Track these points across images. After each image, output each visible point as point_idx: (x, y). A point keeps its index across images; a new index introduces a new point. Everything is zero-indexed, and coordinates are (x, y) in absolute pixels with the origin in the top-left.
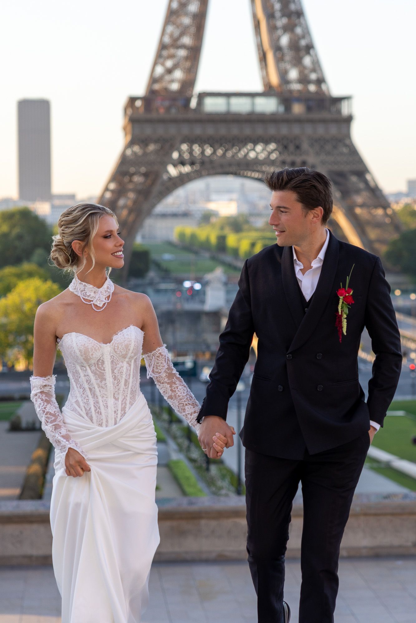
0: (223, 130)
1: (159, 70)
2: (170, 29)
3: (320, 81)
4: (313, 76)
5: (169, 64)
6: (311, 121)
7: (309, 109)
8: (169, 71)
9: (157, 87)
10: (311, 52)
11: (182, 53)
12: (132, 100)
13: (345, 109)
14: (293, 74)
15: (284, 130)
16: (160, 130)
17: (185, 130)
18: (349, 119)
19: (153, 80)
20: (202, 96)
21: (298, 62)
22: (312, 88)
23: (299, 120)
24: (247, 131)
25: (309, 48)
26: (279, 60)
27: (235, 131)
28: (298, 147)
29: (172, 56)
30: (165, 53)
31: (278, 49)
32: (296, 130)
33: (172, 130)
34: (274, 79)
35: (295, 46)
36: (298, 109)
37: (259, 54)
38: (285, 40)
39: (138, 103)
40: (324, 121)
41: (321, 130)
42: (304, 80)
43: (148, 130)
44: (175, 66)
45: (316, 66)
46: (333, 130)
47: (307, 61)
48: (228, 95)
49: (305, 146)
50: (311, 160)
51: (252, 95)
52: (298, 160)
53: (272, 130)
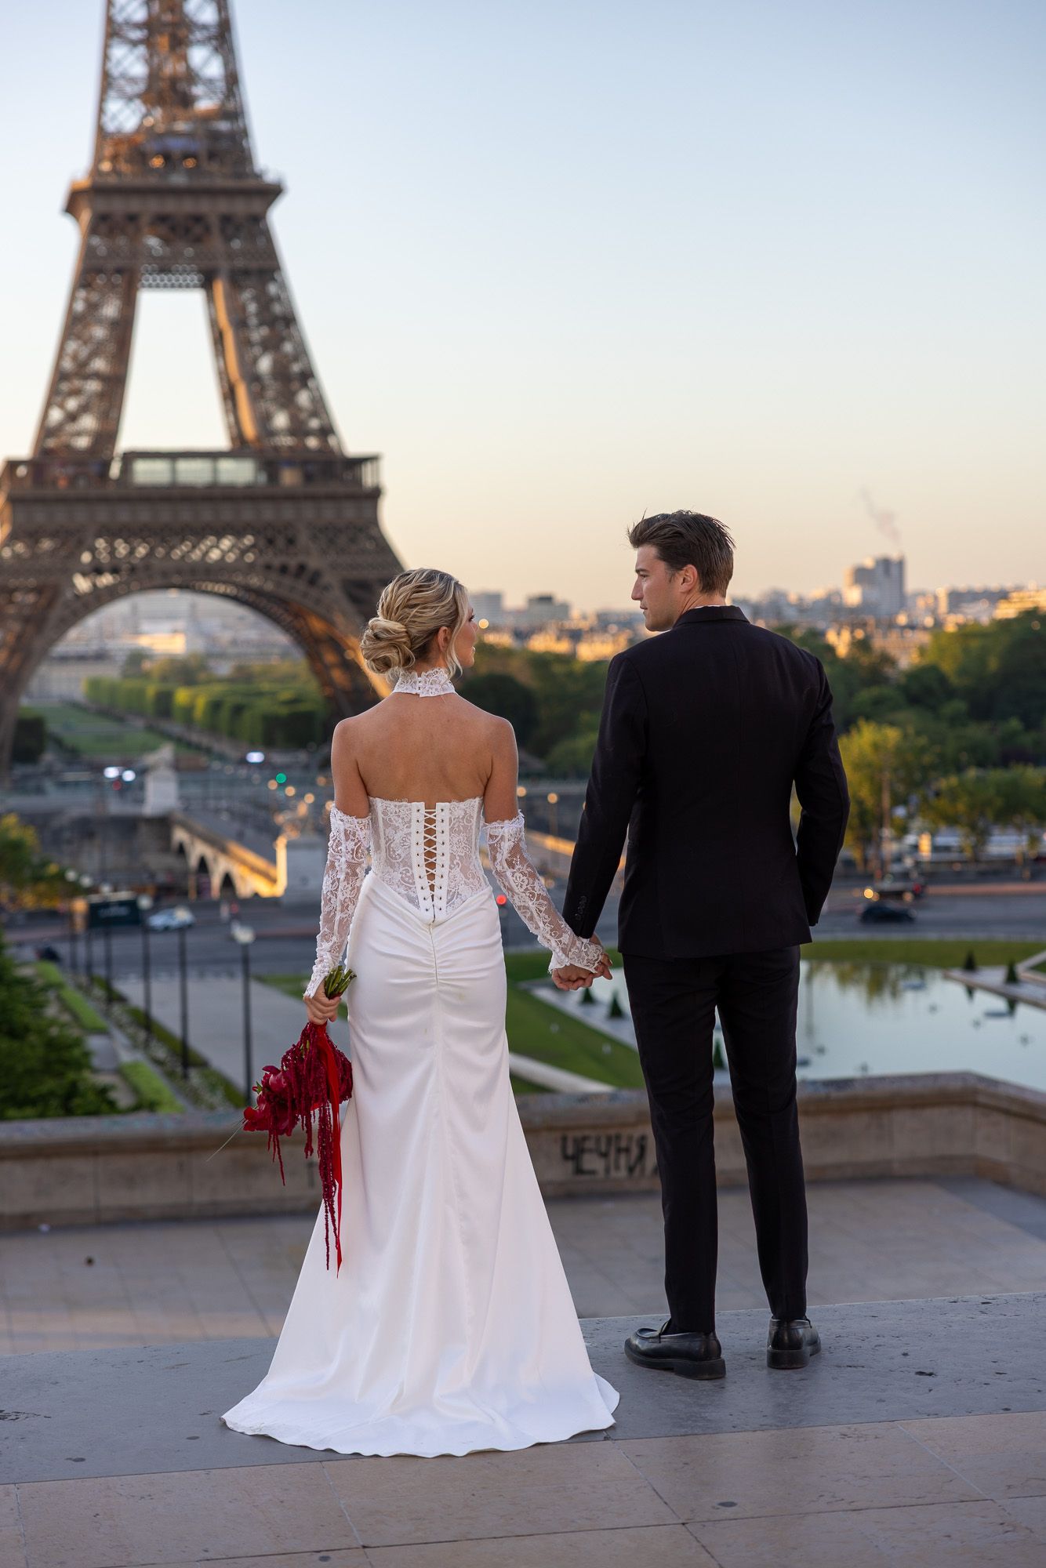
0: (165, 515)
1: (56, 415)
2: (72, 346)
3: (327, 431)
4: (314, 423)
5: (72, 404)
6: (313, 498)
7: (308, 478)
8: (72, 417)
9: (51, 443)
10: (310, 383)
11: (93, 386)
12: (12, 465)
13: (368, 478)
14: (281, 420)
15: (268, 513)
16: (60, 516)
17: (103, 514)
18: (375, 494)
19: (46, 431)
20: (130, 457)
21: (287, 401)
22: (312, 442)
23: (291, 497)
24: (207, 514)
25: (307, 376)
26: (256, 397)
27: (186, 515)
28: (291, 541)
29: (76, 392)
30: (65, 387)
31: (253, 379)
32: (288, 512)
33: (81, 515)
34: (250, 430)
35: (281, 372)
36: (289, 478)
37: (222, 387)
38: (265, 364)
39: (22, 471)
40: (333, 498)
41: (328, 512)
42: (298, 429)
43: (40, 516)
44: (84, 409)
45: (319, 407)
46: (349, 512)
47: (303, 398)
48: (173, 456)
49: (303, 538)
50: (314, 562)
51: (213, 456)
52: (293, 563)
53: (248, 514)
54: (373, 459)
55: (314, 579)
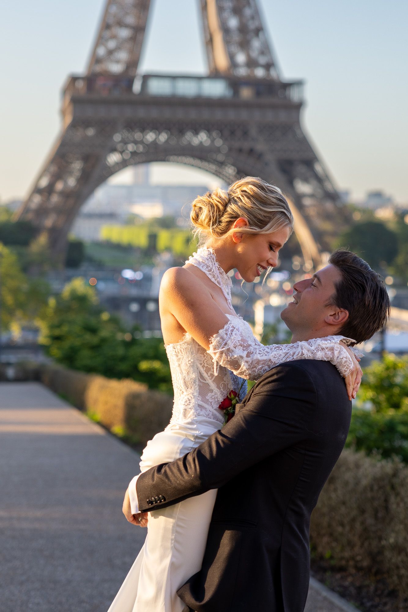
0: (167, 114)
1: (101, 51)
2: (114, 9)
3: (269, 66)
4: (262, 60)
5: (112, 44)
6: (261, 107)
7: (258, 94)
8: (110, 52)
9: (98, 68)
10: (261, 34)
11: (124, 33)
12: (74, 79)
13: (294, 95)
14: (241, 58)
15: (232, 115)
16: (102, 112)
17: (128, 112)
18: (299, 106)
19: (95, 60)
20: (146, 78)
21: (245, 45)
22: (260, 73)
23: (247, 105)
24: (193, 115)
25: (259, 30)
26: (227, 42)
27: (180, 114)
28: (245, 133)
29: (114, 37)
30: (107, 34)
31: (226, 30)
32: (244, 115)
33: (115, 112)
34: (222, 61)
35: (243, 29)
36: (246, 93)
37: (206, 37)
38: (233, 23)
39: (80, 85)
40: (274, 107)
41: (270, 116)
42: (251, 63)
43: (89, 112)
44: (118, 48)
45: (266, 49)
46: (283, 116)
47: (256, 44)
48: (174, 78)
49: (253, 132)
50: (260, 146)
51: (199, 78)
52: (246, 145)
53: (218, 115)
54: (299, 83)
55: (259, 156)
